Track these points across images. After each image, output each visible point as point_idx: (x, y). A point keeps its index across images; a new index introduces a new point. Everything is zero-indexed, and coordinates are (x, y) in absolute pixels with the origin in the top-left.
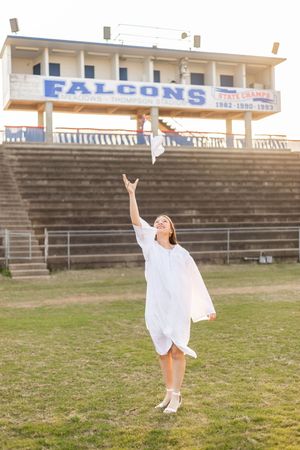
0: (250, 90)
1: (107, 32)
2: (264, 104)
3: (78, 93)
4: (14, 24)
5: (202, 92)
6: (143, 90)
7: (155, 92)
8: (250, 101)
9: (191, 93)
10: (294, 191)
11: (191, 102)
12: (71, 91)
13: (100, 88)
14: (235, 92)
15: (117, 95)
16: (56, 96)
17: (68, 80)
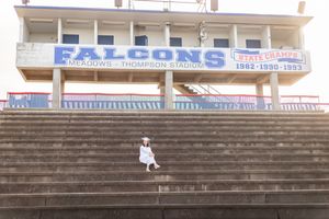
0: (275, 51)
2: (291, 64)
3: (87, 59)
5: (221, 54)
7: (169, 56)
8: (275, 62)
9: (208, 55)
10: (314, 152)
11: (208, 64)
12: (80, 57)
14: (258, 53)
15: (128, 60)
16: (64, 62)
17: (77, 47)
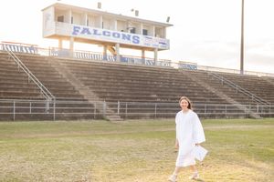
1: (99, 5)
2: (163, 45)
5: (138, 37)
6: (114, 35)
8: (157, 43)
9: (134, 37)
11: (134, 42)
12: (83, 32)
13: (95, 32)
15: (102, 36)
16: (76, 34)
17: (82, 27)
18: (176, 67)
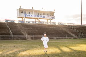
0: (51, 16)
1: (32, 8)
2: (53, 18)
3: (29, 16)
4: (20, 7)
5: (45, 16)
6: (37, 16)
7: (39, 16)
8: (51, 18)
9: (43, 16)
13: (31, 15)
16: (26, 16)
17: (27, 14)
18: (57, 24)
